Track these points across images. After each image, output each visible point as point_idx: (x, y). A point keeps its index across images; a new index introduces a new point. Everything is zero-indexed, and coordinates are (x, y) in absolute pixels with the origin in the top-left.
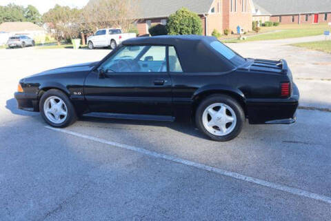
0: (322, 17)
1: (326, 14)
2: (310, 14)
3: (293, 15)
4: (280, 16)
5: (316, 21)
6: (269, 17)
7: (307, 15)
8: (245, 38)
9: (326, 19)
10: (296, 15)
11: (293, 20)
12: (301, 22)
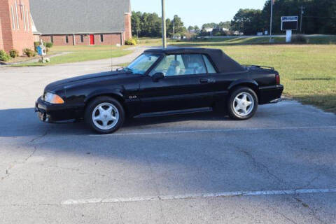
0: (97, 38)
1: (102, 35)
2: (86, 35)
3: (67, 35)
4: (52, 35)
5: (93, 42)
6: (38, 36)
7: (82, 35)
8: (48, 59)
9: (102, 40)
10: (69, 35)
11: (67, 41)
12: (77, 43)
